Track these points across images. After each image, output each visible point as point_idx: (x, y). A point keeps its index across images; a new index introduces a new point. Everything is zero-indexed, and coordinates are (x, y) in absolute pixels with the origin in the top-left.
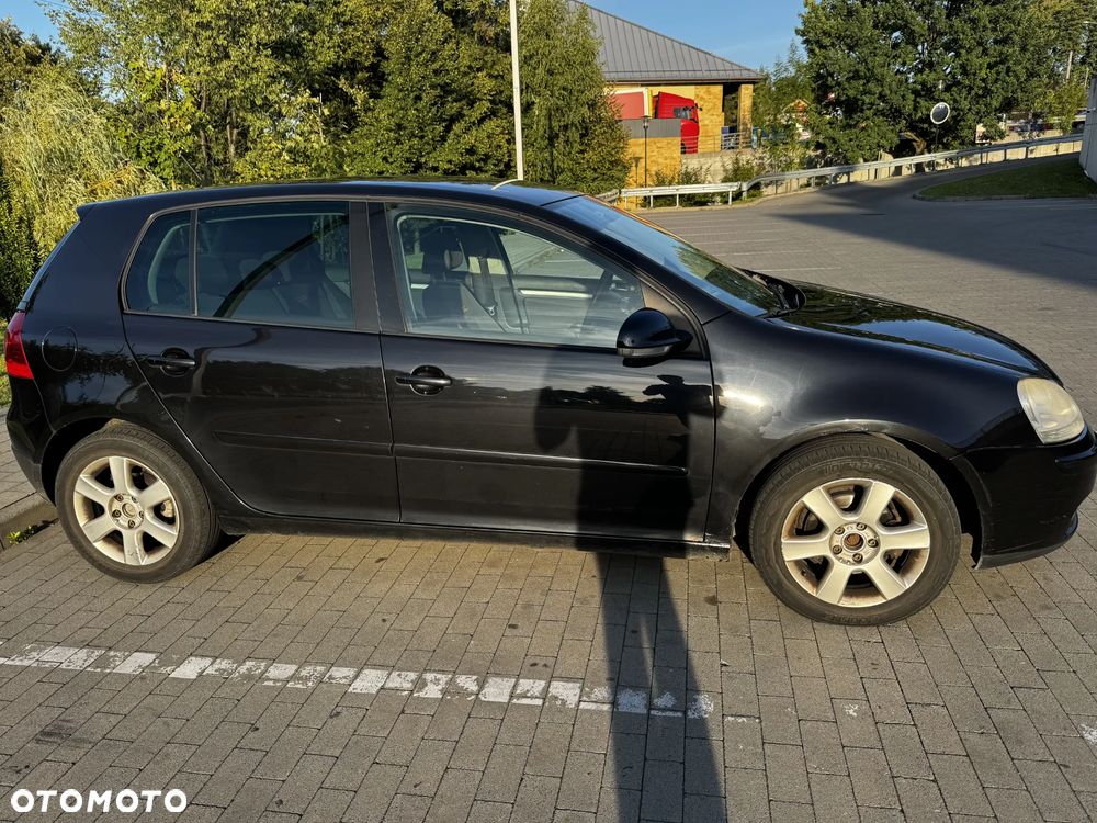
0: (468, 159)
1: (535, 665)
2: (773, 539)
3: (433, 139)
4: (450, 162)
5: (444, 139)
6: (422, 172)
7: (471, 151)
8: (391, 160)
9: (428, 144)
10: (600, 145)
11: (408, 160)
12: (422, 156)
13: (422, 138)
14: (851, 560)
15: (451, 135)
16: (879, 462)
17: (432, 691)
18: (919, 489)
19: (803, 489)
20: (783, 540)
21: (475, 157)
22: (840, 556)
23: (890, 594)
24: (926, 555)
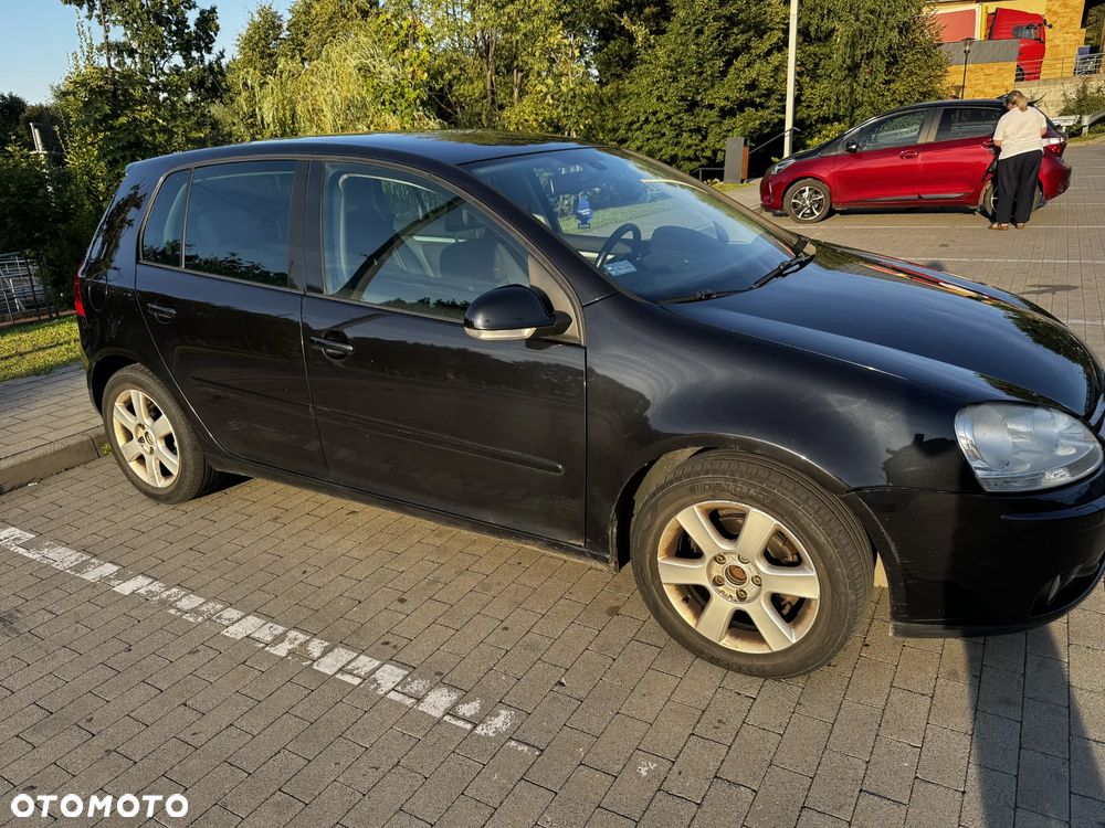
0: (745, 95)
1: (387, 643)
2: (648, 556)
3: (711, 75)
4: (727, 99)
5: (724, 74)
6: (697, 110)
7: (752, 86)
8: (666, 99)
9: (706, 80)
10: (911, 73)
11: (683, 99)
12: (699, 94)
13: (701, 73)
14: (735, 596)
15: (732, 70)
16: (755, 486)
17: (281, 650)
19: (675, 505)
20: (659, 559)
21: (756, 92)
22: (721, 588)
23: (775, 645)
24: (816, 607)
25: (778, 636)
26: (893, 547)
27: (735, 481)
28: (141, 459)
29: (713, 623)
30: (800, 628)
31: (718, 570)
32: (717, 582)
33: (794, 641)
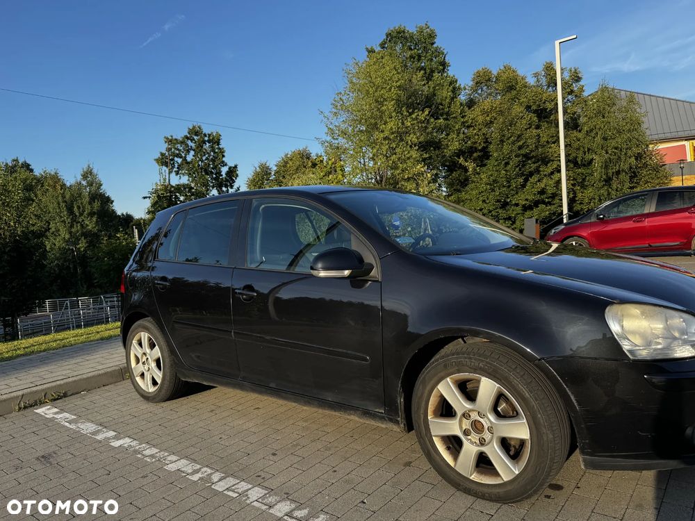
0: (538, 197)
1: (259, 476)
2: (422, 416)
3: (516, 187)
4: (527, 200)
5: (523, 186)
6: (508, 207)
7: (542, 192)
8: (488, 202)
9: (513, 190)
10: (647, 182)
11: (498, 201)
12: (508, 198)
13: (509, 187)
14: (478, 442)
15: (529, 184)
16: (482, 361)
17: (195, 478)
18: (513, 387)
19: (435, 379)
20: (429, 418)
21: (545, 196)
22: (469, 437)
23: (506, 477)
24: (528, 445)
25: (507, 470)
26: (572, 397)
27: (470, 358)
28: (142, 375)
29: (464, 463)
30: (520, 463)
31: (466, 424)
32: (466, 433)
33: (517, 472)
